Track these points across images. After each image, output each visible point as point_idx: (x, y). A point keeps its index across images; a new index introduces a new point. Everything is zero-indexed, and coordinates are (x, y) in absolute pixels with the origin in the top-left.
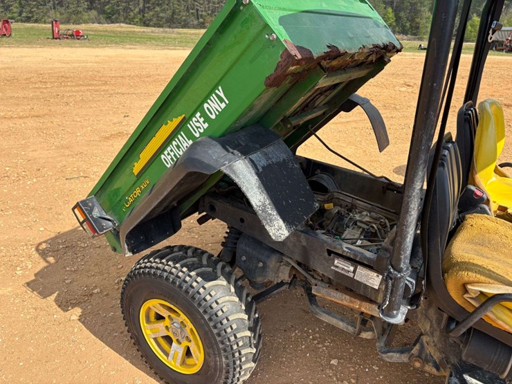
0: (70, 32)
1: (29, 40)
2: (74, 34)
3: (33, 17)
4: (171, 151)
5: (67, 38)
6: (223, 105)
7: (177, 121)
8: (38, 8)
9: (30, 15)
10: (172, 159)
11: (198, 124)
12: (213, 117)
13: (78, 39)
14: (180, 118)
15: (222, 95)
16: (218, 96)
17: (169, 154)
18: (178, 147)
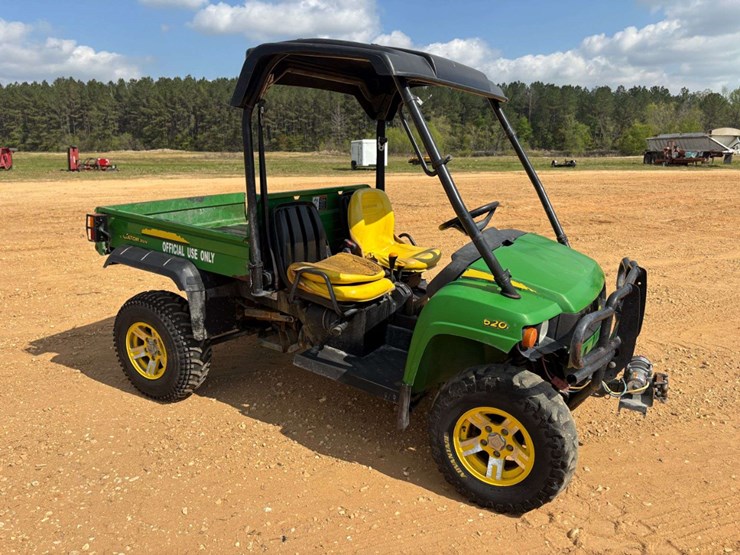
0: (93, 162)
1: (36, 172)
2: (98, 163)
3: (41, 144)
5: (88, 169)
6: (210, 262)
8: (49, 132)
9: (38, 142)
12: (202, 259)
13: (104, 170)
16: (210, 255)
17: (168, 246)
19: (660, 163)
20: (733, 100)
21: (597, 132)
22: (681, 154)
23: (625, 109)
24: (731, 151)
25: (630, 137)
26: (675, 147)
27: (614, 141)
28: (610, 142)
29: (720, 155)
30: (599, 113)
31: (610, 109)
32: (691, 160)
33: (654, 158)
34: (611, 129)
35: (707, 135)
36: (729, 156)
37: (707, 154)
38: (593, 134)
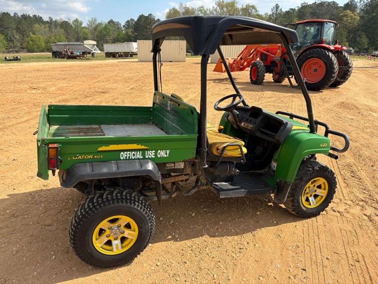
4: (129, 154)
6: (165, 156)
7: (143, 147)
10: (126, 157)
11: (150, 154)
12: (159, 156)
14: (146, 148)
15: (168, 153)
16: (166, 152)
17: (126, 154)
18: (134, 155)
19: (64, 58)
20: (75, 25)
21: (9, 39)
22: (72, 53)
23: (22, 26)
24: (94, 51)
25: (30, 42)
26: (69, 49)
27: (21, 44)
28: (19, 44)
29: (90, 53)
30: (8, 28)
31: (13, 25)
32: (78, 56)
33: (57, 55)
34: (18, 37)
35: (82, 44)
36: (93, 54)
37: (84, 53)
38: (7, 40)
